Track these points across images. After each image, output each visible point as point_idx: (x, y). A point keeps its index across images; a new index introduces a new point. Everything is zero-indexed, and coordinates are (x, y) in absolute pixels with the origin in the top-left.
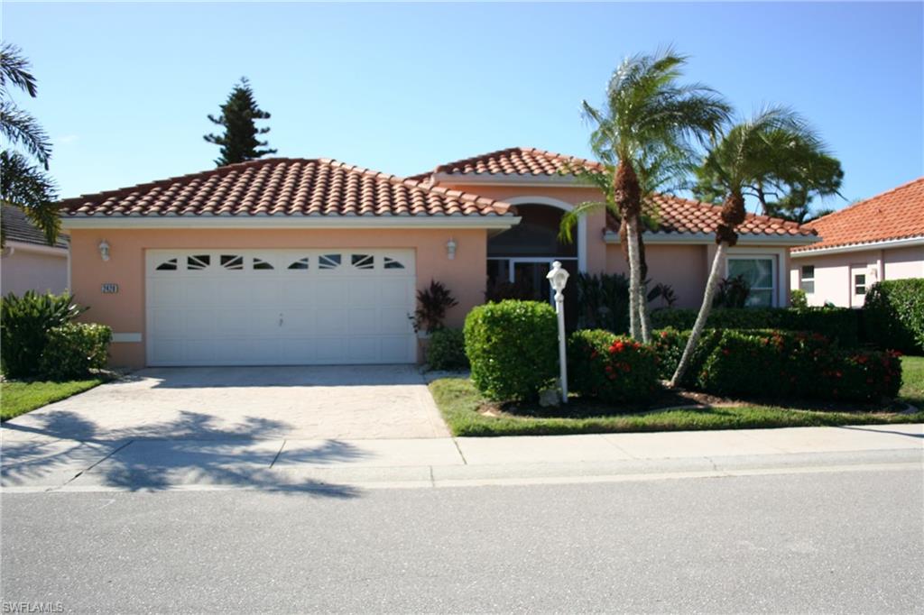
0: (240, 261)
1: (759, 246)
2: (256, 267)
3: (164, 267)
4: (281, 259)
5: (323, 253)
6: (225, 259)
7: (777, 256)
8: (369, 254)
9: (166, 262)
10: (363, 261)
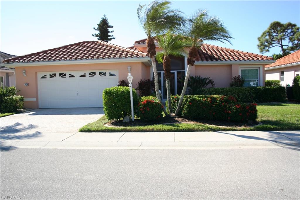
0: (65, 75)
1: (252, 65)
2: (70, 77)
3: (43, 77)
4: (77, 74)
5: (90, 72)
6: (60, 74)
7: (260, 68)
8: (105, 71)
9: (44, 76)
10: (102, 74)
